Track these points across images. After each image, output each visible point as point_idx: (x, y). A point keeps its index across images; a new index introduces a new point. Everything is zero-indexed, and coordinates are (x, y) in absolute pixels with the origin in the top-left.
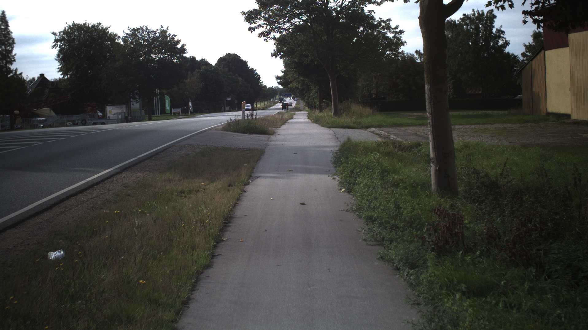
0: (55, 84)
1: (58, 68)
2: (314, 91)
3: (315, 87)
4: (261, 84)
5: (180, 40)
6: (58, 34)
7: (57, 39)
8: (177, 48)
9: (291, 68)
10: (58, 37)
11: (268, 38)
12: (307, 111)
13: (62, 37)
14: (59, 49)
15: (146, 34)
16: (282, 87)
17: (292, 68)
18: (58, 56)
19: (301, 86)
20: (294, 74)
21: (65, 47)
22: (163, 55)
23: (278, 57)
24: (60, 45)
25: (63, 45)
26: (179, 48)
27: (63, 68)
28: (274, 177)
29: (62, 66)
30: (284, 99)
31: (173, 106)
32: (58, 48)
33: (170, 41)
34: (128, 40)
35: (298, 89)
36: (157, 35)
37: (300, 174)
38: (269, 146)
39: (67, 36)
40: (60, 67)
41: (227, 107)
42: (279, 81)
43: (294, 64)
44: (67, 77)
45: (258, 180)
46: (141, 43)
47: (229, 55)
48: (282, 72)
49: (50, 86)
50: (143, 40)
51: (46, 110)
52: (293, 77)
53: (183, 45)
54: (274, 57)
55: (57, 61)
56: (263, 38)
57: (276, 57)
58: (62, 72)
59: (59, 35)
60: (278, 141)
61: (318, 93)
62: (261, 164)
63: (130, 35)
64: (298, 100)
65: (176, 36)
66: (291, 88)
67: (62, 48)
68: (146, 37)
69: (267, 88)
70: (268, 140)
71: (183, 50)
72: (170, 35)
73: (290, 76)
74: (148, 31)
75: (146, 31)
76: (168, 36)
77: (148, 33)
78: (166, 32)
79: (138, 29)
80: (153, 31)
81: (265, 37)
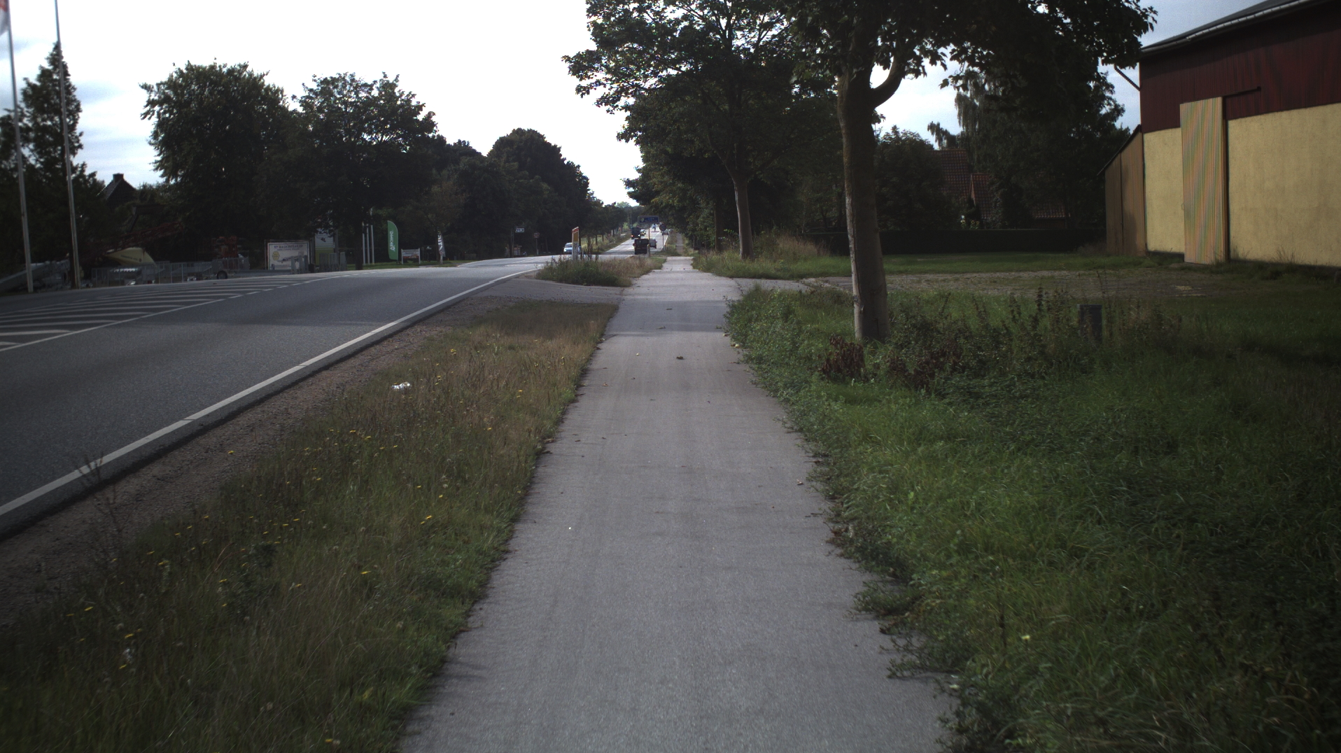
0: (149, 196)
1: (154, 161)
2: (706, 211)
3: (708, 203)
4: (589, 197)
5: (423, 105)
6: (155, 88)
7: (153, 99)
8: (417, 120)
9: (657, 164)
10: (155, 96)
11: (615, 107)
12: (690, 256)
13: (163, 96)
14: (157, 120)
15: (352, 91)
16: (638, 204)
17: (659, 164)
18: (155, 135)
19: (678, 201)
20: (663, 176)
21: (170, 116)
22: (386, 136)
23: (632, 142)
24: (158, 113)
25: (165, 113)
26: (421, 120)
27: (167, 162)
28: (638, 335)
29: (163, 159)
30: (642, 230)
31: (402, 245)
32: (155, 119)
33: (401, 106)
34: (313, 103)
35: (672, 207)
36: (375, 93)
37: (677, 332)
38: (624, 302)
39: (176, 93)
40: (159, 158)
41: (516, 249)
42: (631, 190)
43: (663, 155)
44: (176, 180)
45: (614, 339)
46: (340, 109)
47: (518, 132)
48: (639, 171)
49: (138, 202)
50: (345, 103)
51: (134, 252)
52: (662, 182)
53: (430, 113)
54: (623, 140)
55: (153, 147)
56: (604, 108)
57: (627, 141)
58: (162, 171)
59: (156, 90)
60: (639, 294)
61: (715, 215)
62: (615, 322)
63: (316, 93)
64: (671, 232)
65: (413, 96)
66: (656, 206)
67: (164, 119)
68: (350, 97)
69: (603, 206)
70: (621, 294)
71: (429, 124)
72: (403, 92)
73: (655, 180)
74: (354, 84)
75: (351, 85)
76: (398, 94)
77: (355, 88)
78: (393, 86)
79: (334, 80)
80: (365, 85)
81: (609, 106)
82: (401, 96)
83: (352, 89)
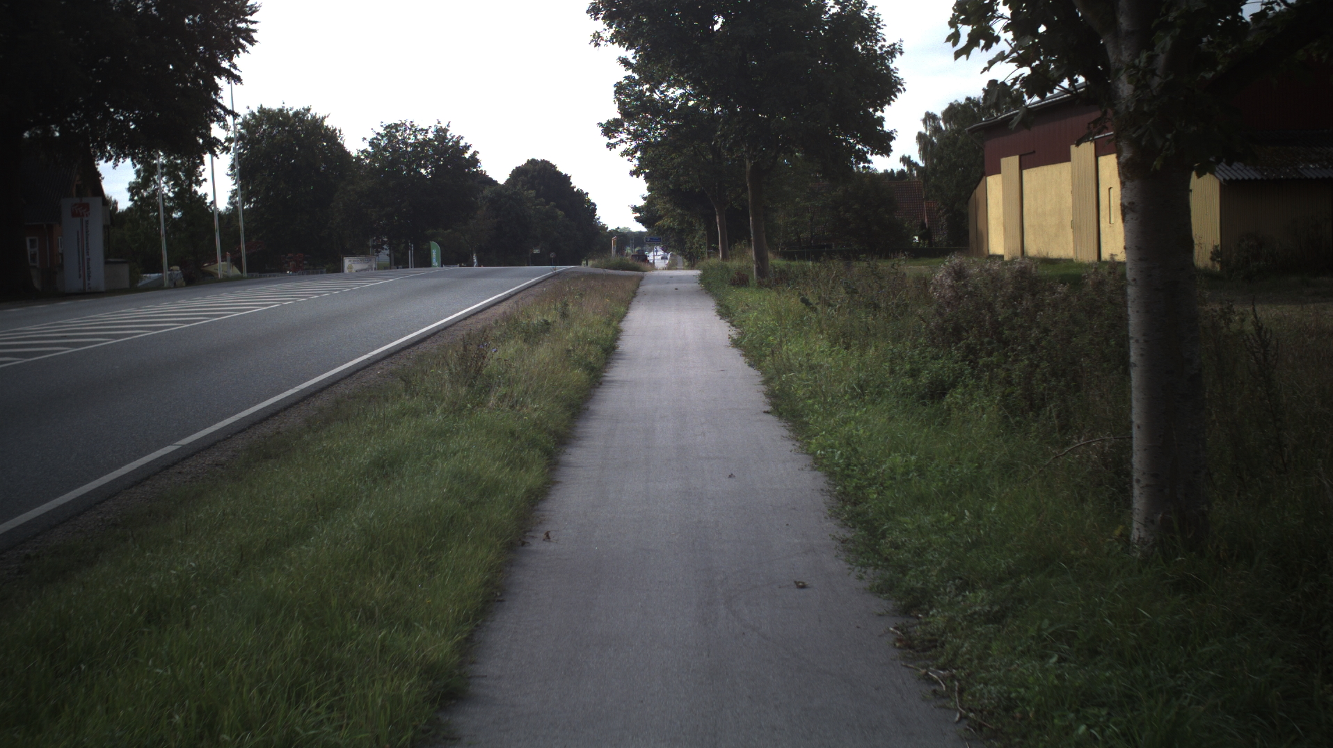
2: (701, 232)
4: (596, 222)
5: (470, 146)
8: (465, 158)
9: (659, 193)
16: (643, 228)
17: (663, 195)
19: (678, 225)
20: (665, 203)
23: (642, 177)
25: (240, 148)
26: (467, 157)
29: (238, 187)
33: (452, 146)
34: (380, 144)
35: (672, 229)
36: (431, 135)
39: (249, 133)
40: (235, 187)
42: (638, 215)
46: (401, 148)
47: (532, 162)
48: (645, 199)
50: (406, 144)
52: (664, 209)
53: (475, 152)
54: (635, 176)
55: (230, 178)
56: (626, 158)
57: (638, 177)
63: (382, 137)
65: (462, 138)
67: (239, 153)
68: (409, 138)
69: (609, 230)
71: (474, 161)
72: (454, 136)
73: (659, 206)
74: (413, 129)
75: (410, 129)
76: (449, 137)
77: (414, 132)
78: (445, 131)
79: (396, 126)
80: (422, 130)
81: (629, 157)
82: (453, 138)
83: (411, 133)
